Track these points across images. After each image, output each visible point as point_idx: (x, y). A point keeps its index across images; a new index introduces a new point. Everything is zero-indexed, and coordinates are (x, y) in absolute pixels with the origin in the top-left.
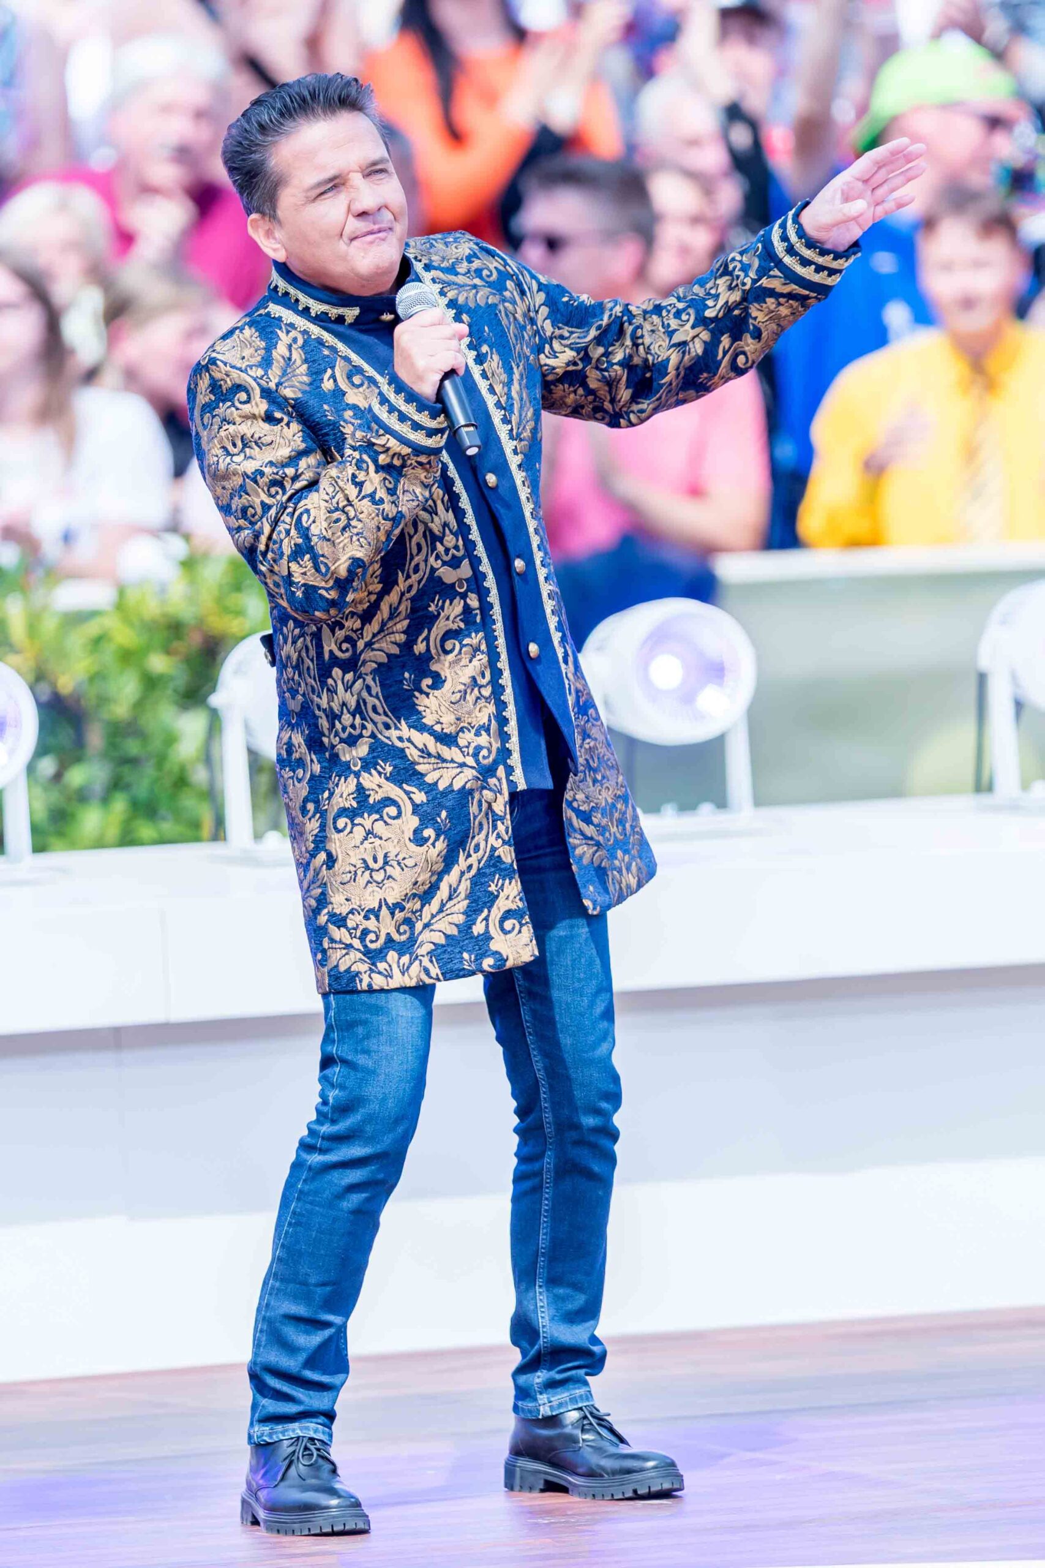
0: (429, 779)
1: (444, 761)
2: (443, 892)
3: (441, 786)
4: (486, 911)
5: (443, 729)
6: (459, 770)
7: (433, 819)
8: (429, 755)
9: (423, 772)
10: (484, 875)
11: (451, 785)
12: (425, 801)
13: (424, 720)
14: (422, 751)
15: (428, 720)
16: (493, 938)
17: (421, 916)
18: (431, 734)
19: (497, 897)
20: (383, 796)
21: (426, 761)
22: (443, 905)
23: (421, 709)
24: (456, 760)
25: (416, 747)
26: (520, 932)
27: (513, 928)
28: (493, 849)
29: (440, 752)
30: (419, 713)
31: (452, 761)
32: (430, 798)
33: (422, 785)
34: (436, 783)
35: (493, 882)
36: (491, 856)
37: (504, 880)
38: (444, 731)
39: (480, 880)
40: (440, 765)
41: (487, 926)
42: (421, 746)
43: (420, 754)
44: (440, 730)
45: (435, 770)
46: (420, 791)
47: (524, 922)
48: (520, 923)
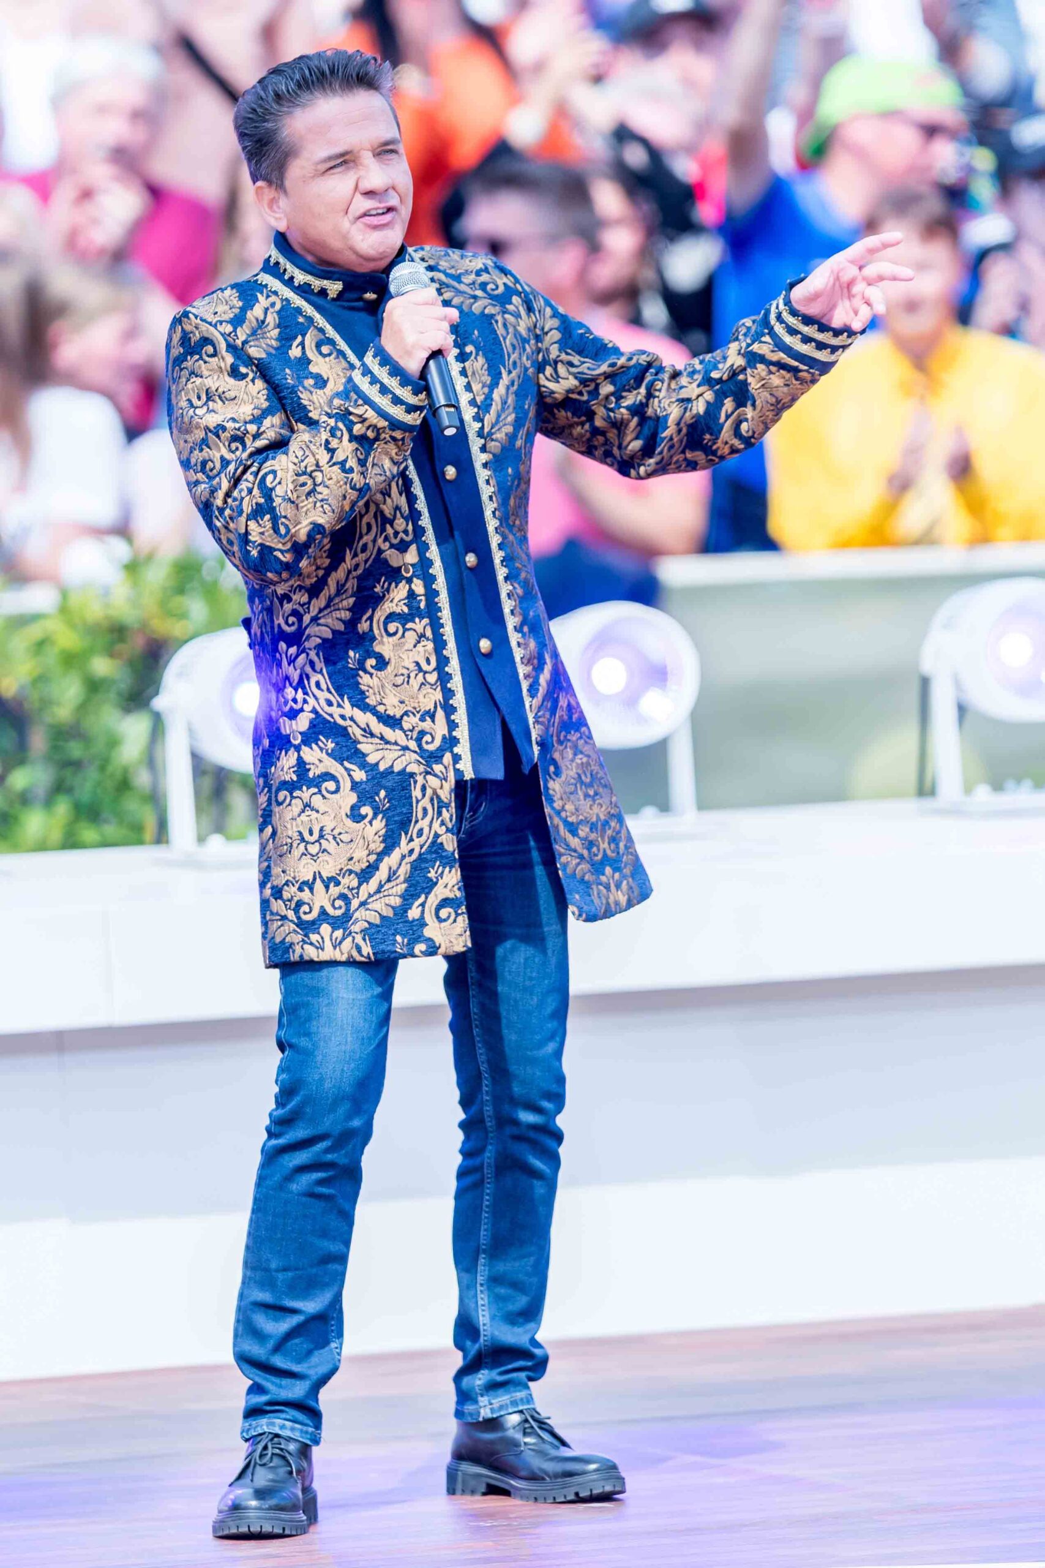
0: (371, 759)
1: (387, 742)
2: (382, 874)
3: (382, 767)
4: (423, 897)
5: (386, 710)
6: (401, 753)
7: (372, 797)
8: (372, 735)
9: (364, 751)
10: (426, 861)
11: (392, 766)
12: (365, 779)
13: (367, 700)
14: (364, 730)
15: (371, 701)
16: (427, 925)
17: (358, 893)
18: (374, 714)
19: (436, 883)
20: (324, 770)
21: (370, 740)
22: (381, 886)
23: (363, 688)
24: (400, 742)
25: (358, 726)
26: (455, 921)
27: (449, 917)
28: (437, 836)
29: (384, 734)
30: (363, 693)
31: (396, 743)
32: (369, 777)
33: (363, 765)
34: (377, 764)
35: (433, 869)
36: (434, 843)
37: (444, 867)
38: (387, 712)
39: (420, 865)
40: (381, 747)
41: (423, 912)
42: (363, 726)
43: (363, 733)
44: (383, 712)
45: (378, 750)
46: (361, 770)
47: (460, 911)
48: (456, 912)
